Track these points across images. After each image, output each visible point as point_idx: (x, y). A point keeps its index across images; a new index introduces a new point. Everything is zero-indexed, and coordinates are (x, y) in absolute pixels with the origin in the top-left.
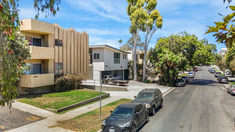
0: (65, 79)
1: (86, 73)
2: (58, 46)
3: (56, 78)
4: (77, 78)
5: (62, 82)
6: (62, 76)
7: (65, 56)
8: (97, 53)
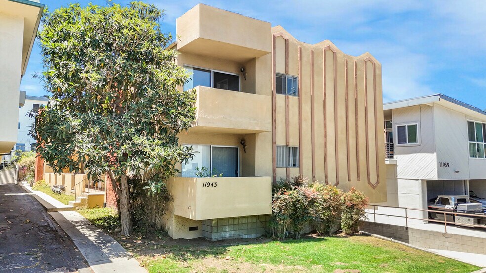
0: (306, 198)
1: (378, 182)
2: (285, 93)
3: (278, 191)
4: (345, 196)
5: (295, 206)
6: (296, 188)
7: (306, 126)
8: (407, 125)
